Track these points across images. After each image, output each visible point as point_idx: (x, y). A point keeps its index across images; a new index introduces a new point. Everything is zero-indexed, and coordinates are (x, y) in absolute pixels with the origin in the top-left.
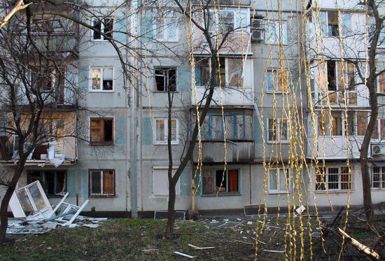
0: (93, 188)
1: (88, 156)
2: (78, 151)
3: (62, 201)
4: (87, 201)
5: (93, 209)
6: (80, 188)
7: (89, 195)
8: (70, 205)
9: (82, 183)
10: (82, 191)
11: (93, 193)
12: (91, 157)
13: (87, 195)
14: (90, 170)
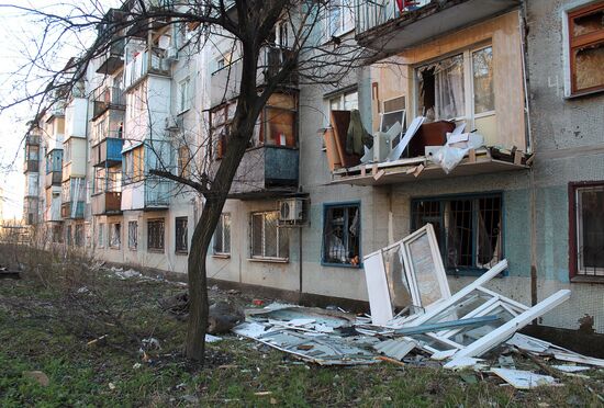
0: (586, 249)
1: (565, 141)
2: (533, 129)
3: (478, 283)
4: (563, 293)
5: (587, 324)
6: (541, 247)
7: (573, 272)
8: (497, 296)
9: (549, 233)
10: (549, 260)
11: (586, 265)
12: (575, 143)
13: (565, 273)
14: (573, 186)
